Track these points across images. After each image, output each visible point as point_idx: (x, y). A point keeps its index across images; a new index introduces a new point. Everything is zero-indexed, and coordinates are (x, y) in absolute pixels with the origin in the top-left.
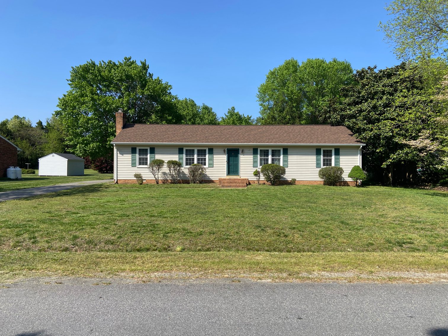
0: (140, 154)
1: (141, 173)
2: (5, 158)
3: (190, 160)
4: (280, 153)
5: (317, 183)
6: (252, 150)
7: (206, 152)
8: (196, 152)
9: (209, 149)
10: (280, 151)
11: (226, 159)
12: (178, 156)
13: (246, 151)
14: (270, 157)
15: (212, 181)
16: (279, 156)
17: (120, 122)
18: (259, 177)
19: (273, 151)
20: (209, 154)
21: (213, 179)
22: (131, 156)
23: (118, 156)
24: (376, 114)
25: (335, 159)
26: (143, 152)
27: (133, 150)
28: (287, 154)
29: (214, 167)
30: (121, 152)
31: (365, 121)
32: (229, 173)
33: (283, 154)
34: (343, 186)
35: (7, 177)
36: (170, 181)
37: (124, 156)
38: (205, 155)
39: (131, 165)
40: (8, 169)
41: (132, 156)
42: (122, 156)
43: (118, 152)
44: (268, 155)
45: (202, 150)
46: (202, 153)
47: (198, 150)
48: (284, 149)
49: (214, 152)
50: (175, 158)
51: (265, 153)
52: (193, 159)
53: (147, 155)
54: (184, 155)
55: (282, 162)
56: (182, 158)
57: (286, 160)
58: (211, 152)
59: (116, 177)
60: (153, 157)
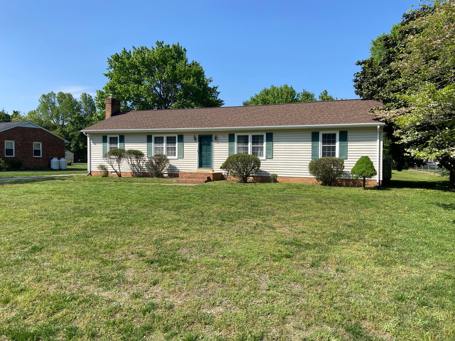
0: (110, 143)
2: (50, 149)
3: (159, 150)
4: (263, 139)
5: (312, 181)
6: (228, 136)
7: (175, 140)
8: (165, 139)
9: (179, 136)
10: (263, 136)
11: (197, 148)
13: (220, 137)
14: (250, 145)
16: (262, 143)
19: (253, 136)
20: (179, 141)
22: (102, 145)
25: (340, 147)
26: (114, 140)
27: (104, 139)
28: (272, 141)
29: (184, 158)
30: (93, 141)
32: (201, 165)
33: (267, 141)
34: (352, 186)
35: (50, 167)
37: (96, 145)
38: (175, 143)
39: (102, 155)
40: (52, 160)
42: (94, 145)
44: (247, 142)
45: (172, 137)
46: (171, 140)
47: (168, 138)
48: (267, 134)
49: (184, 139)
50: (144, 147)
51: (243, 140)
52: (162, 149)
53: (117, 144)
54: (153, 144)
55: (264, 152)
56: (151, 147)
57: (269, 149)
58: (181, 139)
59: (89, 168)
60: (123, 146)
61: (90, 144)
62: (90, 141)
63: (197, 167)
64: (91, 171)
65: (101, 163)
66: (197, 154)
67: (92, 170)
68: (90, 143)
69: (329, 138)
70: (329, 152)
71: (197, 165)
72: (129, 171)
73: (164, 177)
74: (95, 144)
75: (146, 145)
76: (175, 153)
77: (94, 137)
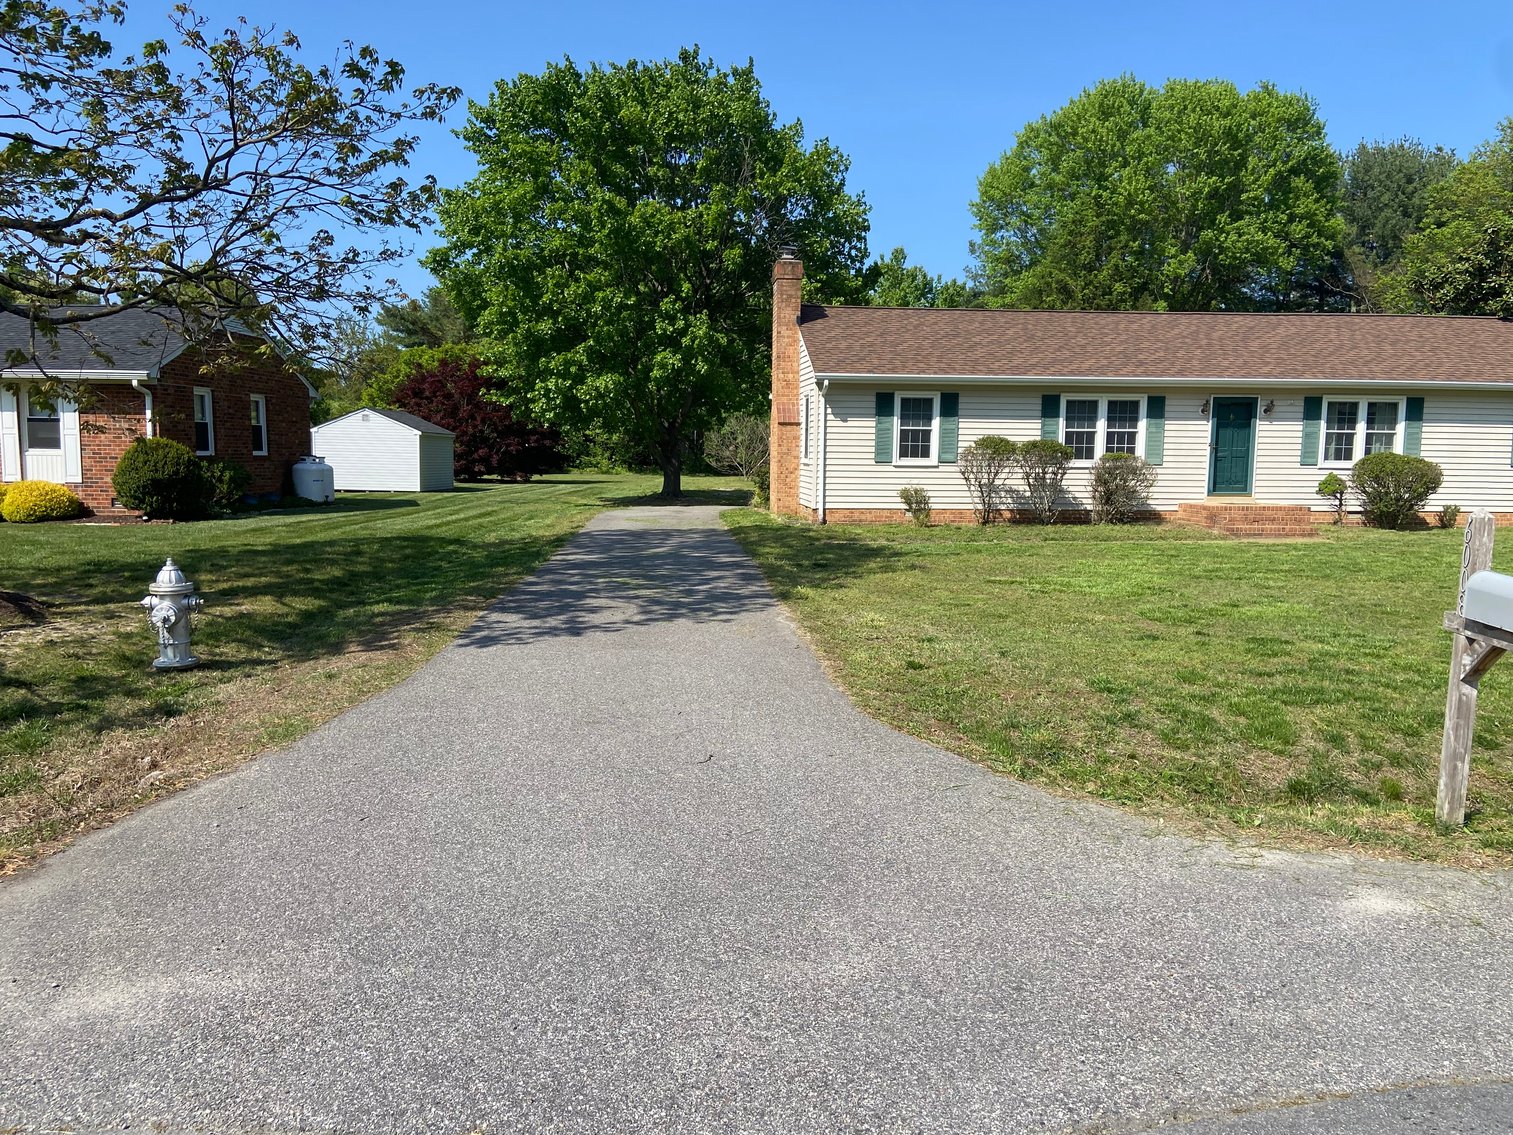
0: (904, 419)
1: (926, 488)
3: (1079, 441)
4: (1396, 414)
6: (1302, 403)
7: (1136, 412)
8: (1103, 409)
9: (1151, 400)
10: (1395, 406)
11: (1209, 435)
12: (1039, 426)
13: (1281, 406)
14: (1360, 429)
15: (1153, 517)
16: (1393, 423)
17: (790, 296)
18: (1341, 500)
19: (1371, 405)
20: (1150, 416)
21: (1159, 508)
22: (874, 424)
23: (828, 424)
26: (917, 410)
27: (883, 404)
28: (1421, 419)
29: (1165, 465)
30: (837, 411)
32: (1217, 485)
33: (1407, 418)
36: (1007, 515)
37: (849, 424)
38: (1134, 420)
39: (873, 456)
41: (878, 422)
42: (840, 423)
43: (829, 411)
44: (1353, 423)
45: (1126, 402)
46: (1122, 413)
47: (1110, 403)
48: (1410, 402)
49: (1167, 408)
50: (1024, 430)
51: (1344, 415)
52: (1091, 437)
53: (929, 419)
54: (1062, 422)
55: (1398, 448)
56: (1055, 432)
57: (1413, 440)
58: (1157, 408)
59: (821, 499)
60: (953, 427)
61: (826, 421)
62: (826, 408)
63: (1205, 490)
64: (824, 510)
65: (907, 481)
66: (1208, 453)
67: (828, 506)
68: (826, 415)
71: (1206, 484)
72: (971, 507)
73: (1090, 522)
74: (846, 421)
76: (1132, 450)
77: (841, 396)
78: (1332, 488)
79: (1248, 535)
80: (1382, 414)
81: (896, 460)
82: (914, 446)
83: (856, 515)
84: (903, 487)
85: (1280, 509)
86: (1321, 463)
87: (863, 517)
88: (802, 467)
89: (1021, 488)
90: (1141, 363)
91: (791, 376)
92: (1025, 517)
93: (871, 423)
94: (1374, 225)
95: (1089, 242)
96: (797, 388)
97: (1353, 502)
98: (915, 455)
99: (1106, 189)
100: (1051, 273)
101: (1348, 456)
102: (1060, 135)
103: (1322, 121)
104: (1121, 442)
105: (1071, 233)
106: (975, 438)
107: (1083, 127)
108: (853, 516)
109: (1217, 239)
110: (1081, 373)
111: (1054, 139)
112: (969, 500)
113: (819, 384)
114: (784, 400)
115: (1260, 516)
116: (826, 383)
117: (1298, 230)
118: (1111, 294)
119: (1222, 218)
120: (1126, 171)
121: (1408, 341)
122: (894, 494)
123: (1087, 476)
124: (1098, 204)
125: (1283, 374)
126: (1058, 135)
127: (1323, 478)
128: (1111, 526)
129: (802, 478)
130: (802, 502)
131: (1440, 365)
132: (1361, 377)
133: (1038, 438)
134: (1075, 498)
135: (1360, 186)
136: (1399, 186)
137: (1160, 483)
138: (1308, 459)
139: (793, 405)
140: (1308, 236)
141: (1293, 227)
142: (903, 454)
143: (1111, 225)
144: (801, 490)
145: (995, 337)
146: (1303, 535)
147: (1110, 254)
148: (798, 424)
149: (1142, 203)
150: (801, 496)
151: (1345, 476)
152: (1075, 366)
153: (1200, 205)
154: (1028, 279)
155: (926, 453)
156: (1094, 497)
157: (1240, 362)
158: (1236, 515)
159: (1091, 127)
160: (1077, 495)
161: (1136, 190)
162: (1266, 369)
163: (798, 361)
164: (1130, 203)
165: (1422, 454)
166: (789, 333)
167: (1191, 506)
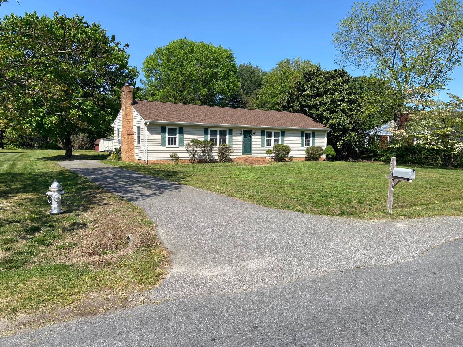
0: (169, 134)
1: (178, 153)
3: (213, 141)
4: (279, 135)
6: (261, 132)
7: (226, 133)
8: (218, 132)
9: (229, 130)
10: (279, 133)
11: (242, 139)
13: (256, 132)
14: (273, 138)
16: (279, 137)
17: (129, 97)
18: (271, 155)
19: (274, 133)
20: (229, 134)
21: (232, 158)
22: (161, 135)
23: (148, 135)
24: (334, 106)
25: (312, 140)
26: (172, 131)
27: (163, 129)
28: (284, 136)
29: (233, 147)
30: (150, 131)
31: (328, 111)
32: (245, 152)
33: (281, 136)
36: (197, 161)
37: (154, 135)
38: (226, 135)
39: (161, 144)
41: (162, 135)
42: (151, 135)
43: (148, 131)
44: (271, 137)
45: (224, 131)
46: (223, 133)
47: (220, 131)
48: (282, 132)
49: (233, 132)
50: (201, 138)
51: (269, 135)
52: (216, 139)
53: (176, 134)
54: (209, 135)
55: (280, 143)
56: (208, 138)
57: (283, 141)
58: (231, 133)
59: (146, 157)
60: (182, 136)
63: (242, 153)
64: (147, 160)
65: (172, 152)
66: (242, 144)
67: (149, 159)
69: (308, 136)
70: (307, 143)
71: (242, 152)
72: (188, 158)
73: (217, 162)
75: (204, 137)
76: (225, 143)
77: (152, 127)
78: (269, 152)
79: (255, 164)
80: (277, 135)
81: (167, 146)
82: (172, 142)
83: (157, 162)
84: (171, 153)
85: (259, 158)
86: (265, 146)
87: (158, 162)
88: (135, 147)
89: (200, 153)
90: (226, 121)
91: (130, 120)
92: (201, 161)
93: (160, 135)
94: (245, 85)
95: (181, 83)
96: (132, 124)
97: (273, 155)
98: (172, 144)
99: (183, 69)
100: (170, 91)
101: (270, 145)
102: (170, 52)
103: (235, 57)
104: (223, 141)
105: (175, 80)
106: (190, 140)
107: (176, 51)
108: (156, 162)
109: (213, 86)
110: (213, 123)
111: (168, 53)
112: (189, 157)
113: (146, 124)
114: (128, 127)
115: (256, 159)
116: (148, 123)
117: (231, 85)
118: (187, 98)
119: (214, 81)
120: (189, 65)
121: (278, 117)
122: (168, 155)
123: (217, 150)
124: (182, 73)
125: (257, 125)
126: (169, 52)
127: (267, 150)
128: (223, 163)
129: (135, 151)
130: (135, 158)
131: (287, 123)
132: (273, 126)
133: (204, 140)
134: (213, 156)
135: (241, 75)
136: (250, 75)
137: (234, 152)
138: (262, 146)
139: (131, 129)
140: (233, 87)
141: (230, 84)
142: (169, 144)
143: (185, 79)
144: (135, 154)
145: (188, 112)
146: (266, 164)
147: (186, 87)
148: (134, 135)
149: (193, 74)
150: (135, 156)
151: (272, 149)
152: (211, 121)
153: (208, 76)
154: (162, 92)
155: (175, 144)
156: (219, 156)
157: (247, 121)
158: (251, 159)
159: (178, 51)
160: (213, 155)
161: (192, 70)
162: (253, 123)
163: (132, 116)
164: (190, 73)
165: (285, 144)
166: (129, 107)
167: (240, 157)
